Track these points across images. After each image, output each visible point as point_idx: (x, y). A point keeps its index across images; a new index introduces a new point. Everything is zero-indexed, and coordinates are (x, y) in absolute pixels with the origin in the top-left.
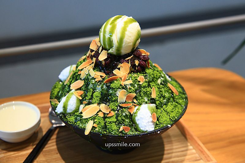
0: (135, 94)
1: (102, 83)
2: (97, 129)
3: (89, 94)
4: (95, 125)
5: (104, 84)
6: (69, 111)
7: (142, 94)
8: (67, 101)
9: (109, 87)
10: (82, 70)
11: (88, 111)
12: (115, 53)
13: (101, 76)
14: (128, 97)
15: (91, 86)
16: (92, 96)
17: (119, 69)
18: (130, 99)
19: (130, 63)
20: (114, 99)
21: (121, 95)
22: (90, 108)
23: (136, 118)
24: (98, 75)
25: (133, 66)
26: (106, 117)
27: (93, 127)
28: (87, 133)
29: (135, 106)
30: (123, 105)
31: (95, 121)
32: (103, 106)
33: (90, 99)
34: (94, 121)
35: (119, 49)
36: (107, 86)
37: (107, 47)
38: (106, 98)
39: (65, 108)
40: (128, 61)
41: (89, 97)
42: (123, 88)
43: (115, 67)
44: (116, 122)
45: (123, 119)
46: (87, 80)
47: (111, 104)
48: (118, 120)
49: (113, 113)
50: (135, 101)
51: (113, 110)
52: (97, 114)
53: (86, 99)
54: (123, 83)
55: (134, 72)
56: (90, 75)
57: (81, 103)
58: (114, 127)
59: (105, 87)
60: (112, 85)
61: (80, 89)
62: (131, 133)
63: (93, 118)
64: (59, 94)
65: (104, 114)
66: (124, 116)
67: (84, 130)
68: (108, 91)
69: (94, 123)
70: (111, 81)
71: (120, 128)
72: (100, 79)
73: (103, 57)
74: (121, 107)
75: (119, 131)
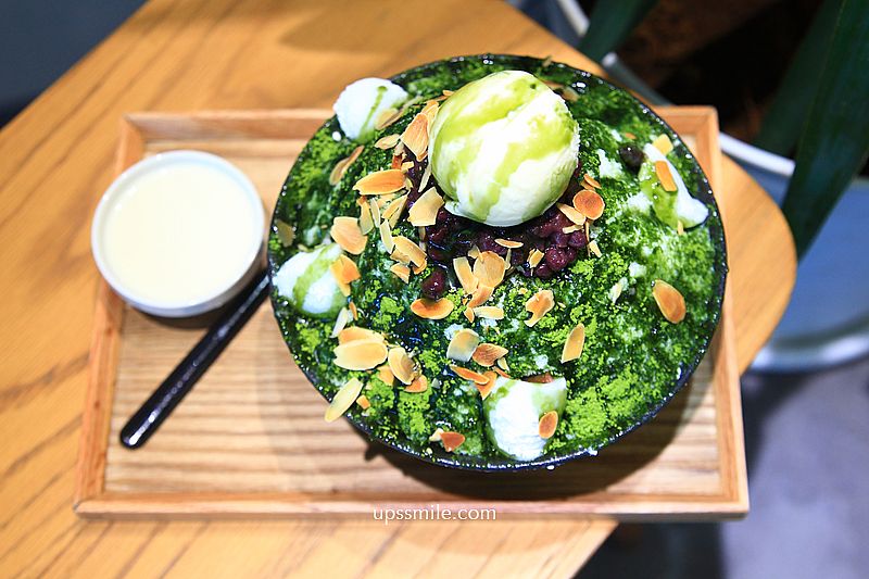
0: (503, 351)
2: (366, 413)
4: (362, 401)
14: (480, 353)
17: (472, 263)
18: (486, 359)
19: (508, 258)
20: (437, 343)
21: (459, 341)
22: (362, 341)
27: (355, 405)
28: (332, 415)
30: (461, 372)
31: (368, 387)
32: (398, 352)
34: (365, 385)
38: (409, 332)
40: (502, 252)
44: (425, 412)
47: (425, 351)
48: (433, 406)
49: (424, 384)
50: (502, 364)
51: (428, 373)
52: (375, 370)
54: (470, 312)
58: (418, 424)
63: (366, 378)
66: (458, 399)
69: (363, 391)
71: (433, 432)
74: (451, 372)
75: (432, 438)
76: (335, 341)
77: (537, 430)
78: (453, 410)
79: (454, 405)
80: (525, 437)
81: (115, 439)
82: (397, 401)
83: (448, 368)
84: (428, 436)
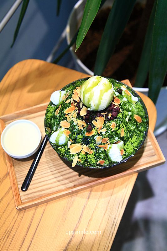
0: (108, 138)
2: (81, 163)
11: (74, 149)
13: (83, 125)
14: (103, 140)
17: (96, 121)
18: (105, 141)
20: (93, 141)
21: (98, 139)
22: (75, 147)
26: (88, 155)
27: (78, 161)
28: (73, 165)
29: (108, 145)
32: (85, 146)
34: (79, 156)
38: (86, 141)
42: (99, 135)
44: (94, 158)
47: (91, 144)
48: (96, 156)
49: (92, 151)
50: (108, 142)
51: (92, 148)
52: (80, 152)
54: (99, 132)
58: (93, 161)
63: (78, 155)
65: (86, 153)
66: (101, 153)
69: (79, 158)
71: (97, 162)
75: (97, 163)
76: (69, 149)
77: (120, 154)
78: (100, 156)
79: (100, 154)
80: (118, 156)
81: (20, 190)
82: (87, 157)
83: (97, 146)
84: (96, 163)
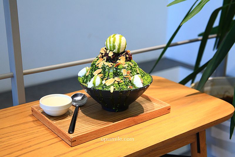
0: (130, 71)
1: (113, 68)
2: (116, 90)
3: (107, 74)
4: (115, 88)
5: (114, 68)
6: (97, 85)
7: (134, 71)
8: (95, 80)
9: (117, 69)
10: (98, 64)
11: (109, 82)
12: (116, 52)
13: (111, 65)
14: (127, 73)
15: (107, 70)
16: (108, 75)
17: (120, 60)
18: (129, 74)
19: (124, 56)
20: (121, 74)
21: (124, 72)
22: (109, 80)
23: (134, 82)
24: (109, 64)
25: (126, 58)
26: (119, 83)
27: (114, 89)
28: (112, 91)
29: (131, 77)
30: (126, 77)
33: (108, 77)
35: (119, 49)
36: (116, 69)
37: (112, 49)
39: (94, 84)
41: (107, 76)
42: (124, 68)
43: (118, 59)
45: (127, 83)
46: (104, 68)
47: (120, 77)
49: (122, 81)
50: (131, 74)
51: (122, 79)
52: (114, 83)
53: (105, 77)
54: (124, 66)
55: (127, 61)
56: (105, 65)
57: (103, 80)
59: (114, 69)
60: (119, 67)
61: (100, 73)
62: (133, 89)
64: (85, 81)
65: (118, 81)
67: (110, 91)
68: (117, 71)
69: (114, 87)
70: (118, 66)
72: (112, 66)
73: (111, 54)
74: (125, 78)
82: (119, 86)
84: (127, 88)
